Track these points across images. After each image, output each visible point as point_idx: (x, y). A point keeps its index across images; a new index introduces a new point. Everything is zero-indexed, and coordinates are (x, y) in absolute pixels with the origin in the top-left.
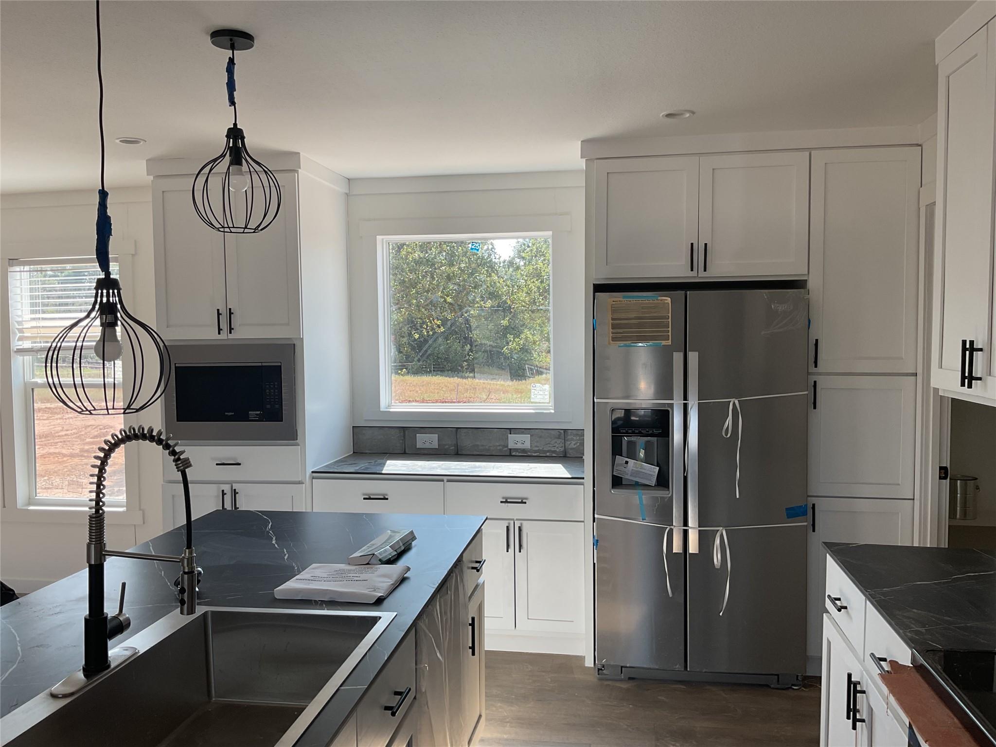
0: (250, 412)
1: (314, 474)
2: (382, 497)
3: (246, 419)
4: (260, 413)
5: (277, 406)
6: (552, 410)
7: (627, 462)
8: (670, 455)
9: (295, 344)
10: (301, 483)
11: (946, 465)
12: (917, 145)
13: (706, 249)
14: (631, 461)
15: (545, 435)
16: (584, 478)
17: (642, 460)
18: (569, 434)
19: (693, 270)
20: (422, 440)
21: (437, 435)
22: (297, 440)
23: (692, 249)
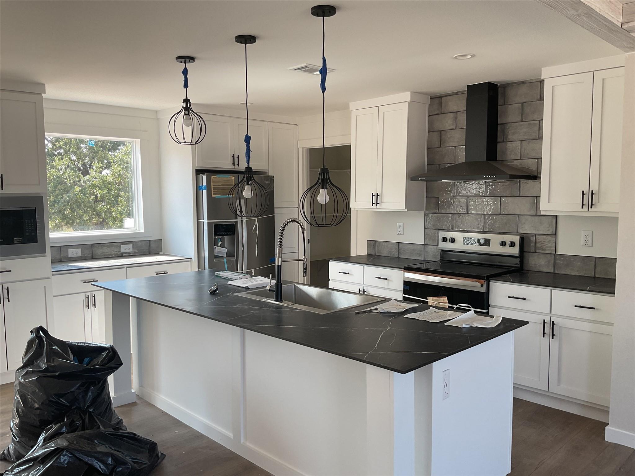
0: (15, 239)
1: (53, 273)
2: (92, 281)
3: (13, 243)
4: (22, 239)
5: (33, 234)
6: (142, 231)
7: (215, 248)
8: (235, 243)
9: (43, 197)
10: (48, 278)
11: (309, 238)
12: (297, 125)
13: (238, 157)
14: (217, 247)
15: (140, 244)
16: (191, 258)
17: (220, 246)
18: (151, 242)
19: (234, 165)
20: (71, 253)
21: (81, 249)
22: (46, 253)
23: (234, 156)
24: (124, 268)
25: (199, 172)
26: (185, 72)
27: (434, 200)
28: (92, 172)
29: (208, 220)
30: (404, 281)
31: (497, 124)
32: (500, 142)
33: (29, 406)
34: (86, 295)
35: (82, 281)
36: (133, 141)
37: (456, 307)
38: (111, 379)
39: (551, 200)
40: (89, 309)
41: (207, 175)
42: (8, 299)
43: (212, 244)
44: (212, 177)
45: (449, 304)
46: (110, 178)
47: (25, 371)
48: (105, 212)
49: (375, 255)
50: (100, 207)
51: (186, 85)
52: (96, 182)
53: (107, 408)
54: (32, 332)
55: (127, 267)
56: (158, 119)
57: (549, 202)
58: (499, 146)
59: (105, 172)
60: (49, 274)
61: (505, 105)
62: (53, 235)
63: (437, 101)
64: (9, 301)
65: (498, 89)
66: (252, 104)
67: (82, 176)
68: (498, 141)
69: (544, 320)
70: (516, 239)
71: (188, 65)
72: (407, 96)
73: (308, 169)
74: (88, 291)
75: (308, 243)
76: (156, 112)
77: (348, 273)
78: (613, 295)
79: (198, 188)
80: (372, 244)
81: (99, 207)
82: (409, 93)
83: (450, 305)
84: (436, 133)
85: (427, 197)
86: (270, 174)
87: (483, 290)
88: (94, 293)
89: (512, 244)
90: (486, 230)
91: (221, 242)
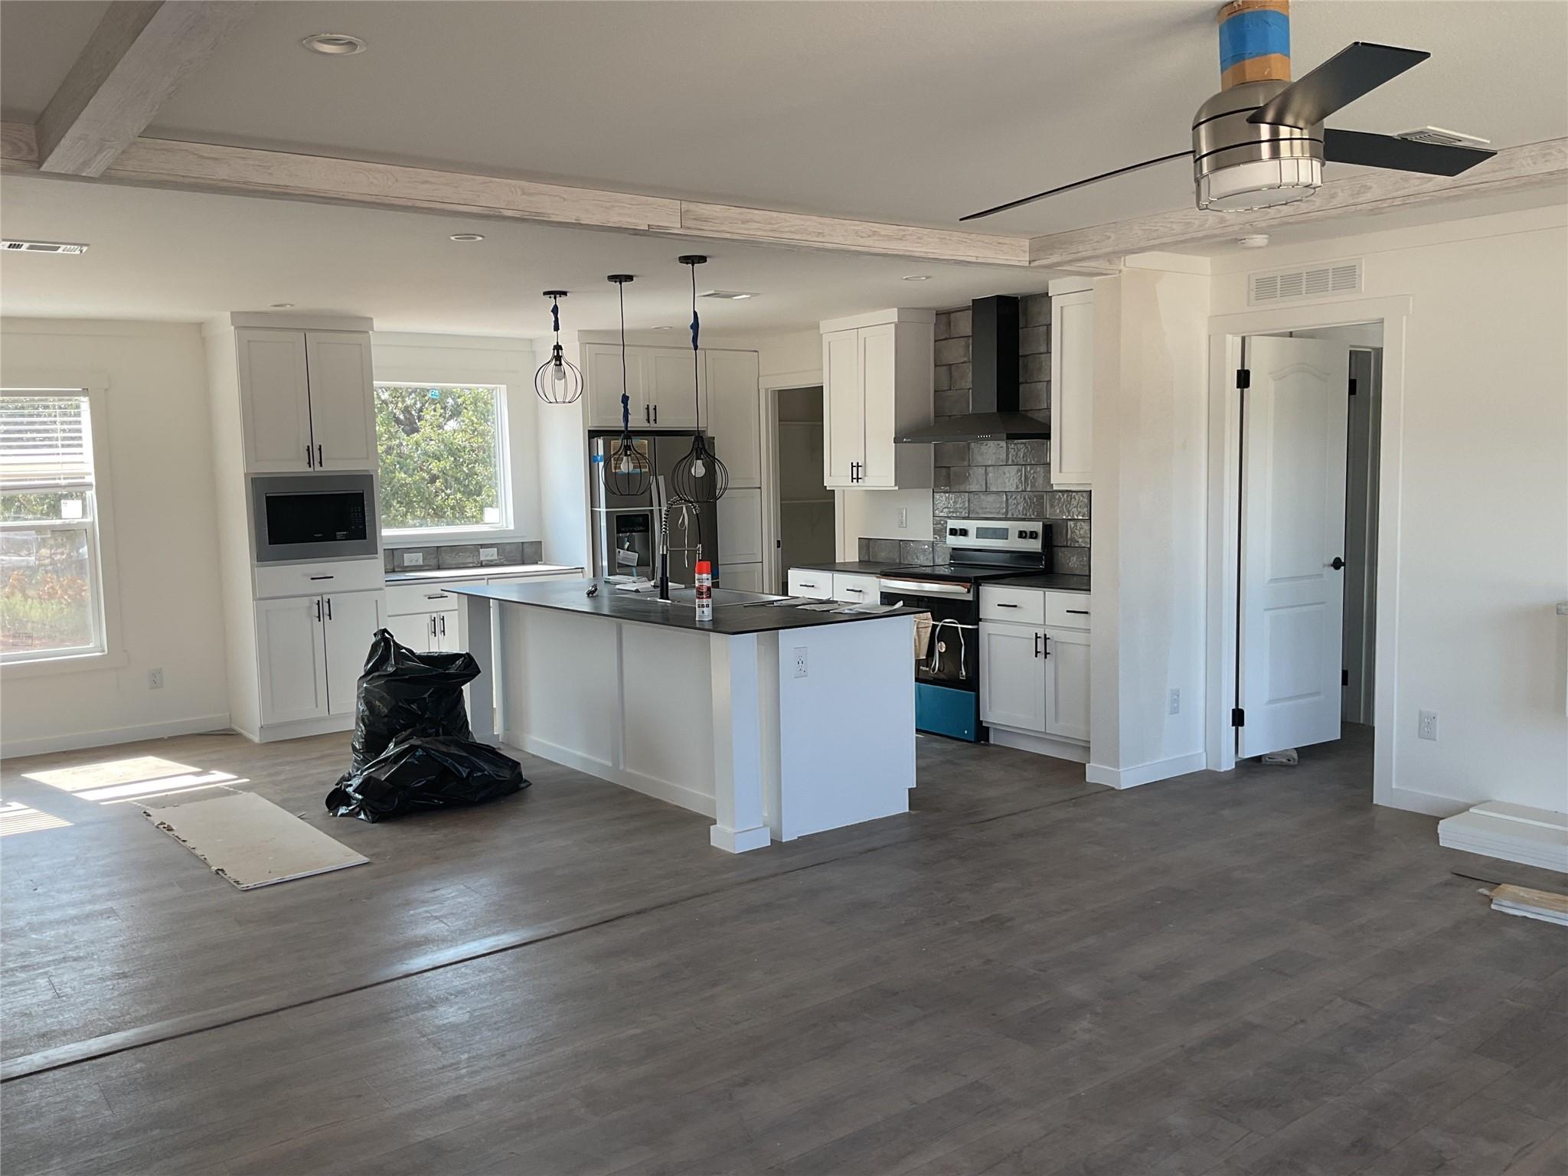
0: (338, 533)
1: (389, 582)
3: (335, 539)
4: (347, 533)
5: (361, 527)
6: (512, 527)
7: (619, 552)
8: (649, 544)
9: (372, 476)
10: (381, 589)
11: (779, 539)
12: (756, 351)
13: (655, 409)
14: (622, 551)
15: (508, 548)
16: (583, 568)
17: (628, 550)
18: (525, 546)
19: (649, 422)
20: (409, 559)
21: (421, 554)
22: (377, 554)
23: (648, 408)
24: (484, 579)
25: (593, 434)
26: (555, 310)
27: (944, 471)
28: (426, 429)
29: (606, 508)
30: (881, 593)
31: (1018, 356)
32: (1022, 383)
33: (376, 713)
34: (431, 616)
35: (425, 596)
36: (496, 388)
37: (940, 624)
38: (466, 688)
39: (1064, 470)
40: (435, 636)
41: (604, 440)
42: (330, 615)
43: (614, 545)
44: (612, 442)
45: (934, 621)
46: (460, 439)
47: (370, 677)
48: (453, 508)
49: (869, 561)
50: (442, 498)
51: (556, 328)
52: (432, 447)
53: (463, 725)
54: (375, 635)
55: (488, 579)
56: (534, 352)
57: (1060, 472)
58: (1022, 388)
59: (452, 425)
60: (383, 584)
61: (1027, 327)
62: (385, 532)
63: (944, 318)
64: (330, 619)
65: (1018, 305)
66: (671, 327)
67: (403, 435)
68: (1020, 381)
69: (1036, 634)
70: (1038, 526)
71: (561, 301)
72: (892, 315)
73: (775, 428)
74: (434, 610)
75: (778, 547)
76: (531, 340)
77: (813, 586)
78: (1088, 592)
79: (592, 458)
80: (866, 544)
81: (440, 497)
82: (896, 309)
83: (934, 623)
84: (945, 368)
85: (935, 467)
86: (710, 434)
87: (970, 597)
88: (442, 614)
89: (1033, 535)
90: (1009, 516)
91: (628, 543)
